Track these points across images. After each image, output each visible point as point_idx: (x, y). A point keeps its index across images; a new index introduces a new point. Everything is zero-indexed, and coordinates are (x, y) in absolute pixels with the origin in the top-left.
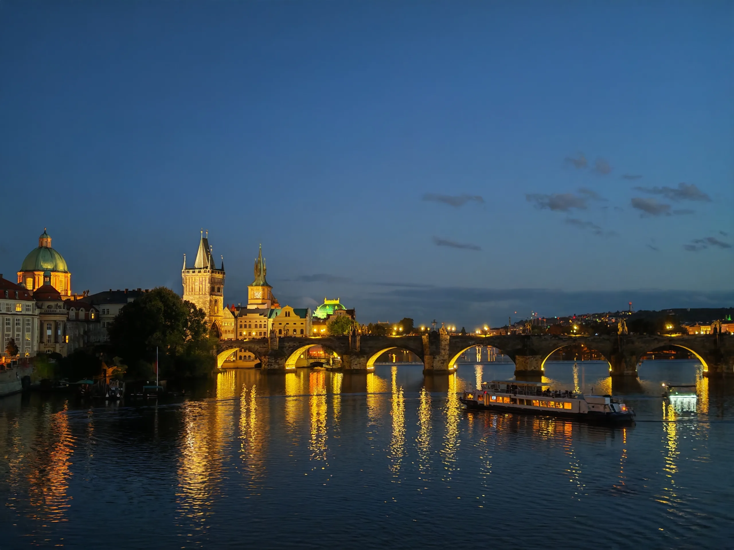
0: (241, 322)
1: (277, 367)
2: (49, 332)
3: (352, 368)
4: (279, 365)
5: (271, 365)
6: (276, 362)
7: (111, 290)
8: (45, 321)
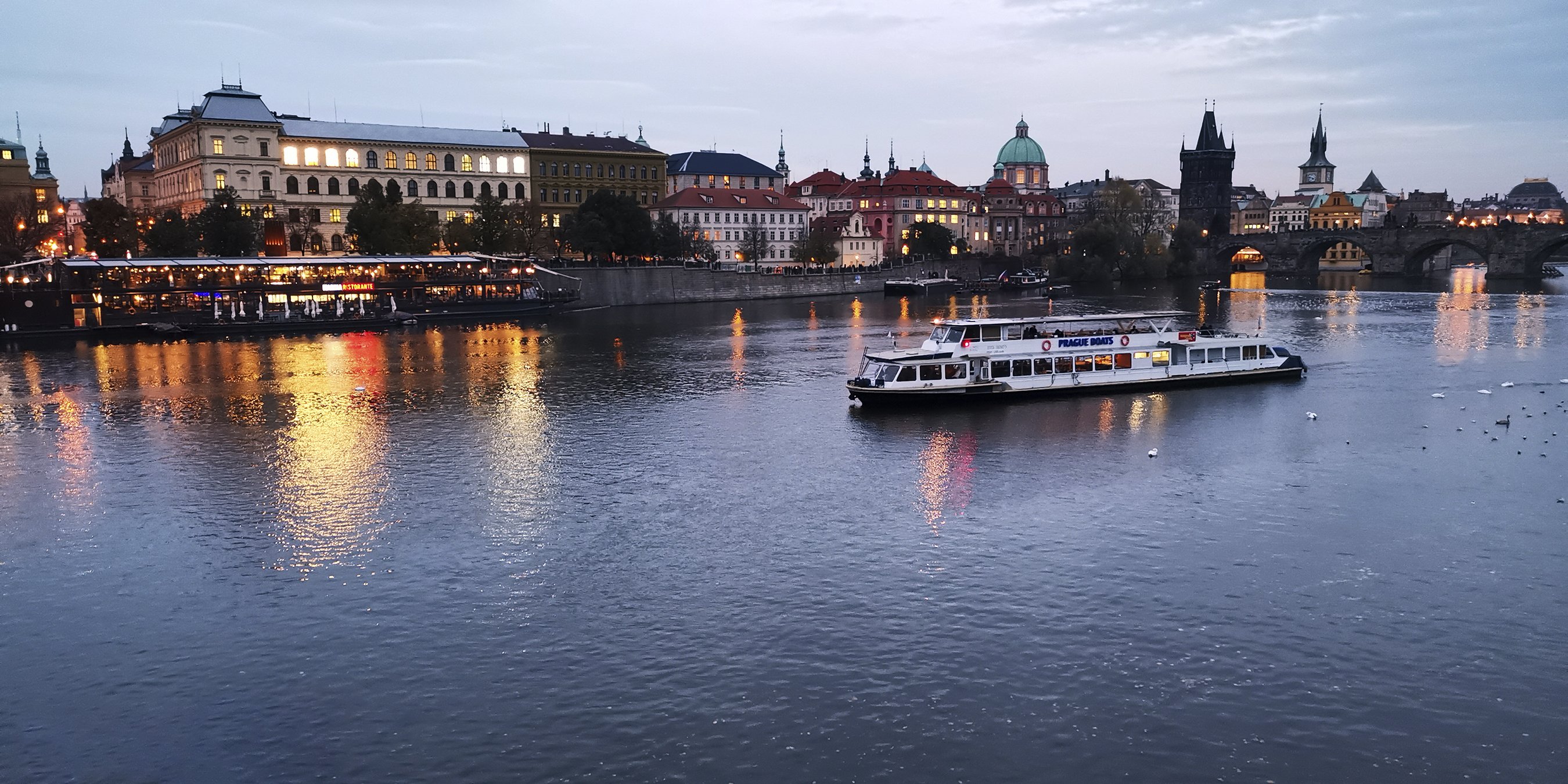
0: (1274, 213)
1: (1284, 268)
2: (999, 229)
3: (1382, 271)
4: (1287, 265)
5: (1277, 266)
6: (1283, 262)
7: (1082, 181)
8: (994, 217)
